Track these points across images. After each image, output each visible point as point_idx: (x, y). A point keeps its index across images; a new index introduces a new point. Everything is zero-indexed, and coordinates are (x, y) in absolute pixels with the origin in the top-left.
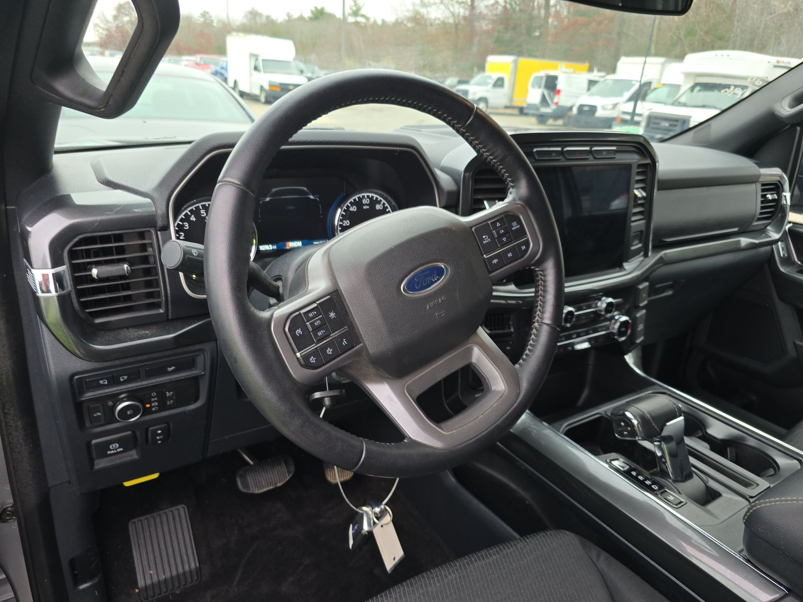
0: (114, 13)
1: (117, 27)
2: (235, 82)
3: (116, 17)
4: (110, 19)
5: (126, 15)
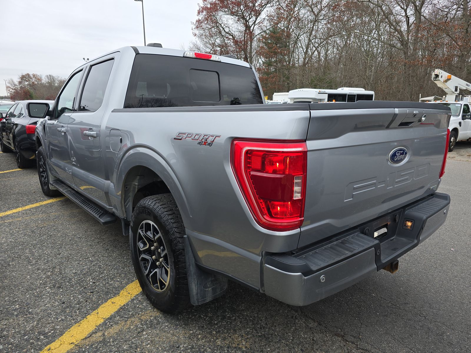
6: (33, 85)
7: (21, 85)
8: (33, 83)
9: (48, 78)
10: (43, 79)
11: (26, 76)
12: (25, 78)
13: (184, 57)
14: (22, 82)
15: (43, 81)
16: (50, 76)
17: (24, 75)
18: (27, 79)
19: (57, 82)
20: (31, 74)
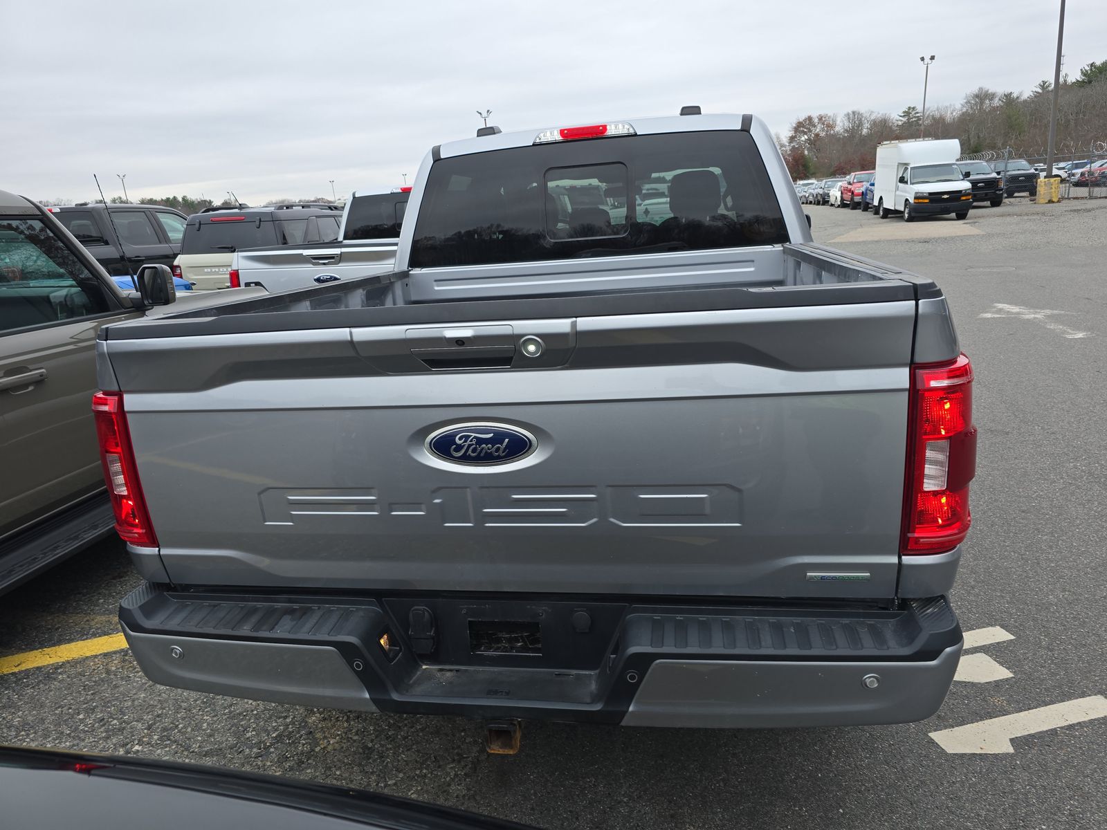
0: (791, 133)
1: (793, 149)
2: (881, 198)
3: (792, 139)
4: (785, 141)
5: (805, 133)
6: (815, 142)
7: (792, 145)
8: (817, 135)
9: (849, 118)
10: (838, 122)
11: (805, 122)
12: (804, 127)
13: (534, 145)
14: (795, 137)
15: (837, 129)
16: (854, 113)
17: (801, 120)
18: (806, 129)
19: (867, 125)
20: (815, 116)
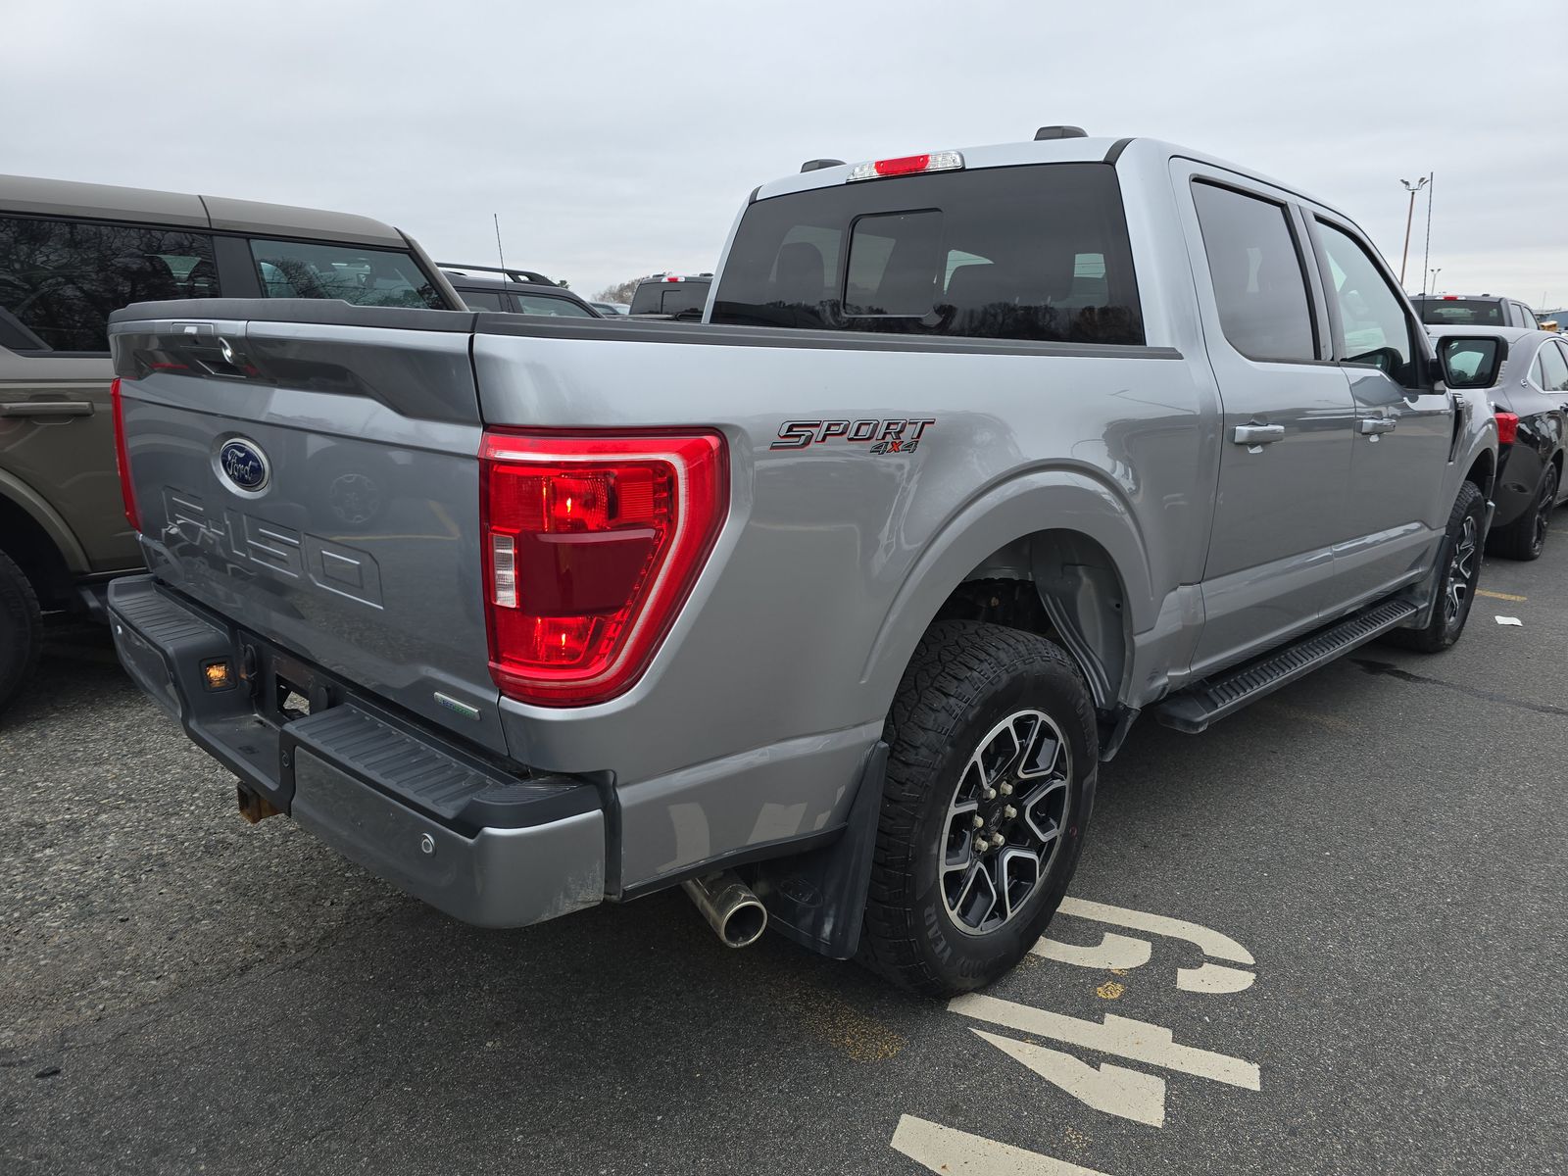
13: (847, 184)
